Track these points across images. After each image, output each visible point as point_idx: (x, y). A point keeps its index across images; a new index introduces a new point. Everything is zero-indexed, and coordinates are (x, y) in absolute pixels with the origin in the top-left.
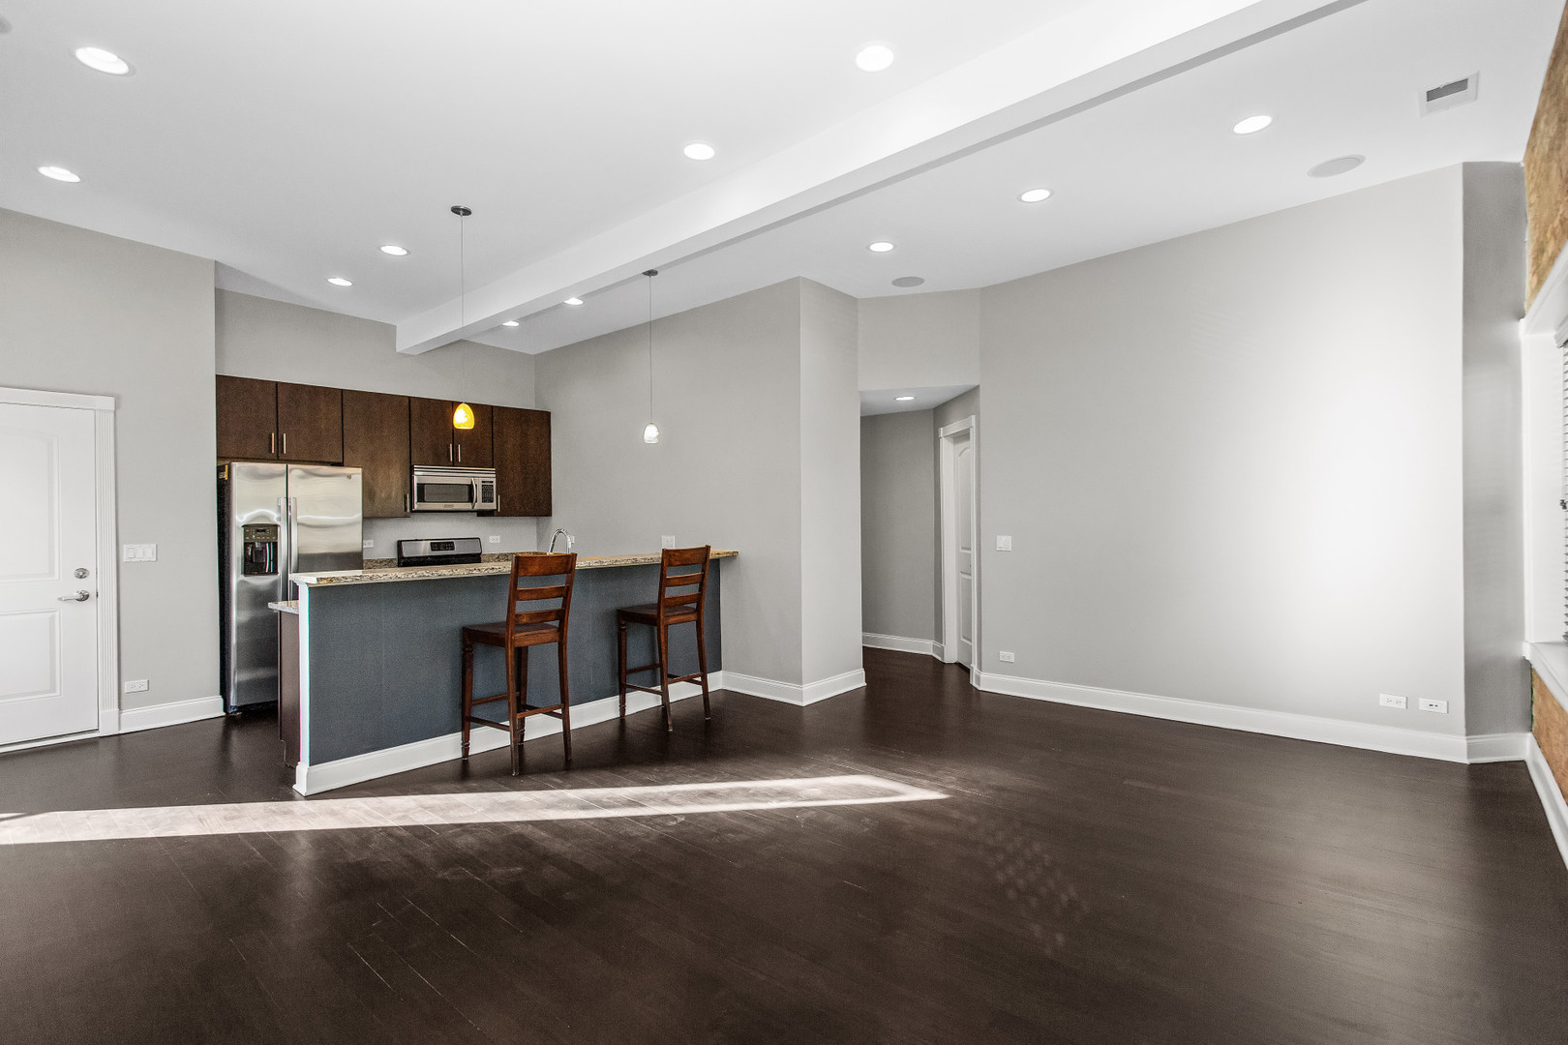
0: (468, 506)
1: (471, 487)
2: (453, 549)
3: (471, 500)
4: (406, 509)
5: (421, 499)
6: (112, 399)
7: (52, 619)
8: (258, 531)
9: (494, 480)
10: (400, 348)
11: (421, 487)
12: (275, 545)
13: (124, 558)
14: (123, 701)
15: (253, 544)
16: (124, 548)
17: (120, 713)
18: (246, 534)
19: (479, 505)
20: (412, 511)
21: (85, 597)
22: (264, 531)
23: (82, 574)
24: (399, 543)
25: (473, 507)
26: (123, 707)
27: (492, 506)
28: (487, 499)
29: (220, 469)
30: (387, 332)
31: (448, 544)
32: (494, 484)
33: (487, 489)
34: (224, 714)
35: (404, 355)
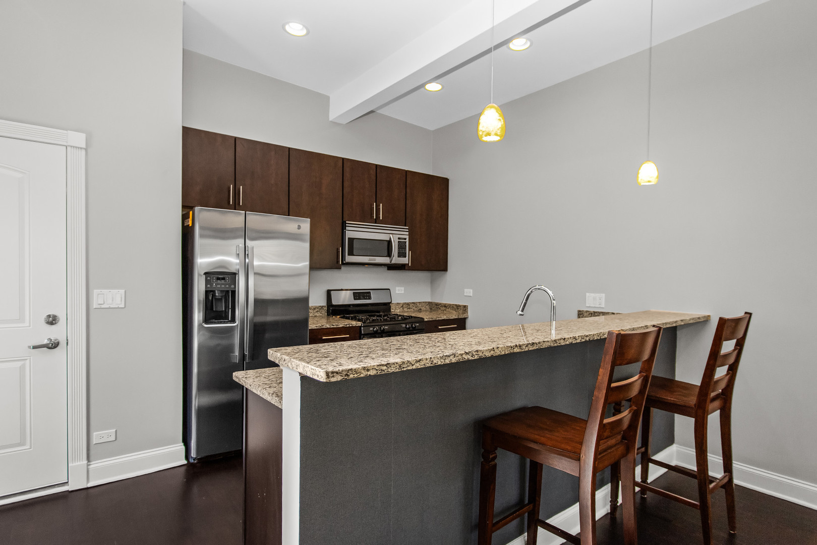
0: (385, 260)
1: (389, 242)
2: (370, 298)
3: (389, 254)
4: (338, 262)
5: (351, 253)
6: (83, 136)
7: (22, 368)
8: (218, 279)
9: (407, 237)
10: (332, 116)
11: (351, 240)
12: (234, 292)
13: (95, 304)
14: (92, 452)
15: (214, 292)
16: (95, 292)
17: (88, 465)
18: (207, 282)
19: (396, 260)
20: (343, 264)
21: (54, 345)
22: (223, 279)
23: (52, 320)
24: (329, 292)
25: (391, 261)
26: (92, 458)
27: (405, 260)
28: (402, 254)
29: (185, 217)
30: (323, 101)
31: (365, 294)
32: (407, 240)
33: (401, 246)
34: (185, 462)
35: (334, 124)
